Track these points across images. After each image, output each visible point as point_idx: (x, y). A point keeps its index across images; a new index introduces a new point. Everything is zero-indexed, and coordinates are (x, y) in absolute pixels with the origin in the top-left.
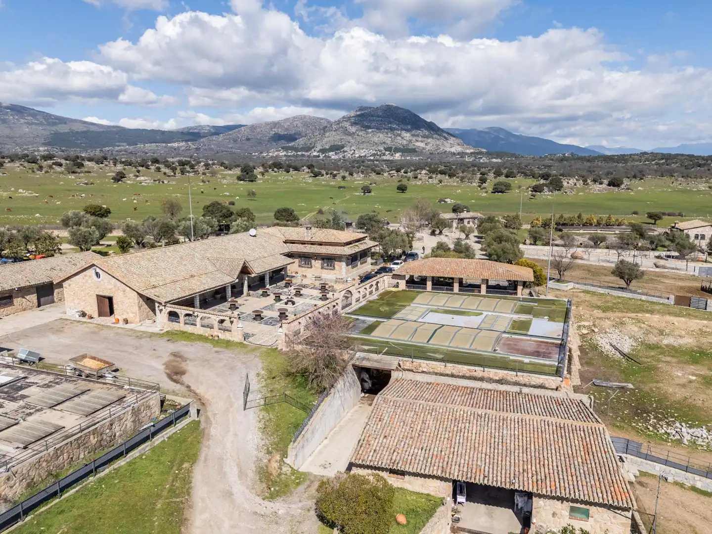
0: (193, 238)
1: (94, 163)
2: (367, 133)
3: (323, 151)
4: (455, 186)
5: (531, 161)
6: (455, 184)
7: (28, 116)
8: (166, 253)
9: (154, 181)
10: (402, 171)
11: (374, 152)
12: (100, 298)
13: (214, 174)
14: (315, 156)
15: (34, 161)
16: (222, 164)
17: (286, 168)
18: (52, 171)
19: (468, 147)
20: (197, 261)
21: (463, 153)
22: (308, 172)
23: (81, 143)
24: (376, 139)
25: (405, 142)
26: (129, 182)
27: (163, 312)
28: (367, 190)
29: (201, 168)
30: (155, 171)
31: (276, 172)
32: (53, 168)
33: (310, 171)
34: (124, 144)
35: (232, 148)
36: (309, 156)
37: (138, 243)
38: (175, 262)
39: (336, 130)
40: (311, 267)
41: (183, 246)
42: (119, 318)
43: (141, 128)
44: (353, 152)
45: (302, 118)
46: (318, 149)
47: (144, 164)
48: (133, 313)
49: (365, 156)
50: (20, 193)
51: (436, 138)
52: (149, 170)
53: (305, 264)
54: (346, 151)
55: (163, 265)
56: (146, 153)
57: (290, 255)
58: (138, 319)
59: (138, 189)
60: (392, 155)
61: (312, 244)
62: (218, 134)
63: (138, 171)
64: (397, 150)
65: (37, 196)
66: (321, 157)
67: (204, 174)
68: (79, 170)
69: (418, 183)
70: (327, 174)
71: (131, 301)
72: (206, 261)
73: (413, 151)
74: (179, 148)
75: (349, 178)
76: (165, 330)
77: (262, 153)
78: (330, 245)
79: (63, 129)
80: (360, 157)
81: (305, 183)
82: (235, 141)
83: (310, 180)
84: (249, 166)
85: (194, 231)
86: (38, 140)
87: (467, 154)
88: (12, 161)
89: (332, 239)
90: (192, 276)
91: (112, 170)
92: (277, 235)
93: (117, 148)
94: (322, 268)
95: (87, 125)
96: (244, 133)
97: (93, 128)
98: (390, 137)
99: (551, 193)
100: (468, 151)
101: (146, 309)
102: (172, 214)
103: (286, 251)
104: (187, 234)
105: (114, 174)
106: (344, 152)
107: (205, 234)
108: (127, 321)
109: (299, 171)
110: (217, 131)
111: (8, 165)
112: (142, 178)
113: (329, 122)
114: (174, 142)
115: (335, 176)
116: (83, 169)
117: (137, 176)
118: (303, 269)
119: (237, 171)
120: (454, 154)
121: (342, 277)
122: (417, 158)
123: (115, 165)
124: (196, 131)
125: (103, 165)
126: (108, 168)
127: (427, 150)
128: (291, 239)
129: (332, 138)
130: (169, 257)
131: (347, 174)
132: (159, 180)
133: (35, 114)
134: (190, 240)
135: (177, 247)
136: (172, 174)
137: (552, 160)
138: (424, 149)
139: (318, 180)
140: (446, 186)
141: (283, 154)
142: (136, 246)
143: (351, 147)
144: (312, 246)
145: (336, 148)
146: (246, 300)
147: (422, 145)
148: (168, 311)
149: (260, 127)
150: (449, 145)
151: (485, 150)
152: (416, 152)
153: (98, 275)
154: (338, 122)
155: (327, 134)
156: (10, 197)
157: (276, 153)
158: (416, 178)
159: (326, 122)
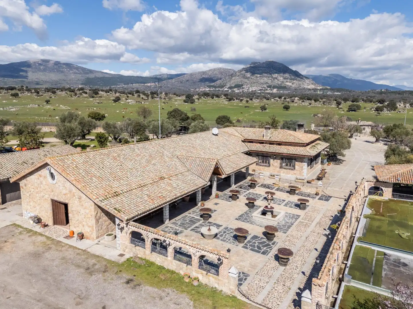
0: (160, 136)
1: (105, 92)
2: (257, 77)
3: (230, 88)
4: (320, 107)
5: (360, 94)
6: (320, 105)
7: (74, 69)
8: (134, 150)
9: (137, 102)
10: (283, 98)
11: (261, 88)
12: (55, 204)
13: (170, 99)
14: (226, 91)
15: (73, 91)
16: (174, 94)
17: (211, 96)
18: (82, 96)
19: (319, 85)
20: (167, 159)
21: (315, 89)
22: (225, 98)
23: (100, 84)
24: (262, 81)
25: (280, 83)
26: (122, 102)
27: (124, 231)
28: (263, 108)
29: (163, 95)
30: (137, 97)
31: (205, 98)
32: (82, 95)
33: (225, 97)
34: (122, 84)
35: (179, 86)
36: (222, 91)
37: (115, 139)
38: (143, 161)
39: (238, 76)
40: (269, 166)
41: (153, 143)
42: (75, 230)
43: (131, 75)
44: (248, 88)
45: (220, 69)
46: (227, 87)
47: (131, 93)
48: (89, 227)
49: (255, 91)
50: (61, 107)
51: (299, 80)
52: (134, 97)
53: (263, 162)
54: (244, 88)
55: (130, 165)
56: (133, 89)
57: (249, 153)
58: (94, 235)
59: (126, 106)
60: (271, 90)
61: (270, 144)
62: (172, 79)
63: (128, 97)
64: (274, 87)
65: (69, 109)
66: (230, 92)
67: (165, 99)
68: (95, 96)
69: (295, 105)
70: (237, 99)
71: (87, 211)
72: (175, 160)
73: (285, 88)
74: (151, 86)
75: (250, 102)
76: (127, 256)
77: (196, 89)
78: (290, 145)
79: (92, 76)
80: (252, 91)
81: (224, 104)
82: (181, 82)
83: (227, 103)
84: (191, 94)
85: (162, 130)
86: (78, 82)
87: (317, 89)
88: (62, 91)
89: (291, 140)
90: (162, 178)
91: (113, 96)
92: (236, 135)
93: (118, 86)
94: (281, 167)
95: (104, 74)
96: (186, 78)
97: (107, 76)
98: (271, 80)
99: (389, 112)
100: (318, 88)
101: (105, 221)
102: (145, 117)
103: (246, 149)
104: (156, 133)
105: (114, 98)
106: (243, 88)
107: (169, 133)
108: (83, 235)
109: (219, 98)
110: (171, 77)
111: (59, 93)
112: (130, 101)
113: (234, 71)
114: (149, 83)
115: (241, 100)
116: (98, 96)
117: (127, 99)
118: (261, 167)
119: (184, 98)
120: (310, 89)
121: (303, 178)
122: (287, 92)
123: (115, 94)
124: (160, 77)
125: (109, 94)
126: (111, 95)
127: (293, 87)
128: (249, 138)
129: (236, 80)
130: (138, 155)
131: (248, 99)
132: (139, 102)
133: (78, 68)
134: (158, 137)
135: (146, 144)
136: (147, 98)
137: (375, 93)
138: (291, 86)
139: (232, 102)
140: (314, 107)
141: (208, 89)
142: (114, 141)
143: (247, 85)
144: (271, 145)
145: (238, 86)
146: (216, 204)
147: (290, 84)
148: (131, 230)
149: (195, 74)
150: (306, 84)
151: (329, 87)
152: (286, 88)
153: (52, 176)
154: (240, 71)
155: (233, 78)
156: (54, 109)
157: (204, 89)
158: (293, 102)
159: (233, 71)
